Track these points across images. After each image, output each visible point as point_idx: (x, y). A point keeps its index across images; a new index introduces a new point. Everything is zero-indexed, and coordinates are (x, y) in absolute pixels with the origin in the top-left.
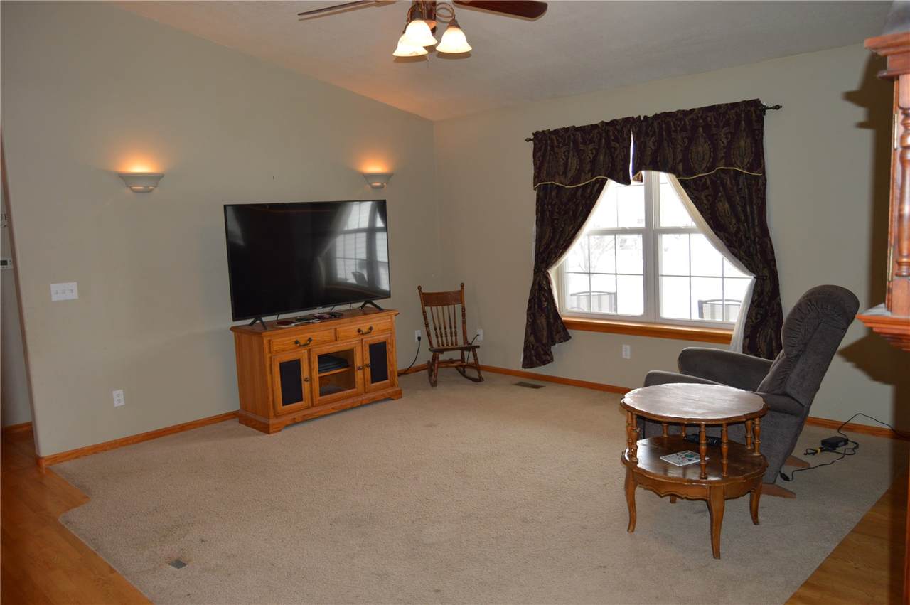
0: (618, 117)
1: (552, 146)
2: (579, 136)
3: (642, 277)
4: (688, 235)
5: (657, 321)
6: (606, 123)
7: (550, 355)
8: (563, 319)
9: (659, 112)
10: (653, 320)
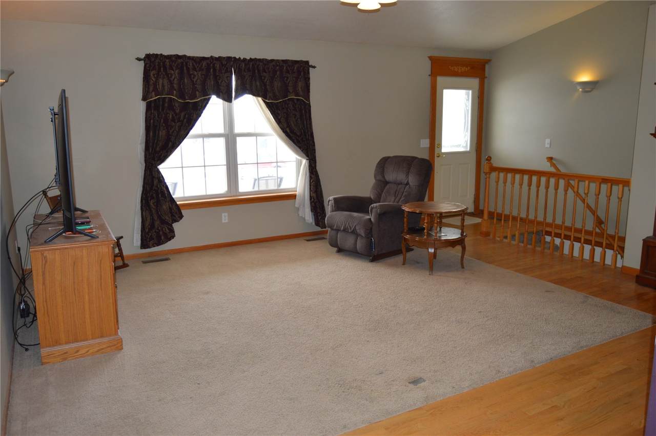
0: (224, 55)
1: (165, 68)
2: (191, 64)
3: (226, 166)
4: (255, 137)
5: (238, 194)
6: (216, 58)
7: (172, 231)
8: (178, 203)
9: (253, 57)
10: (235, 194)
